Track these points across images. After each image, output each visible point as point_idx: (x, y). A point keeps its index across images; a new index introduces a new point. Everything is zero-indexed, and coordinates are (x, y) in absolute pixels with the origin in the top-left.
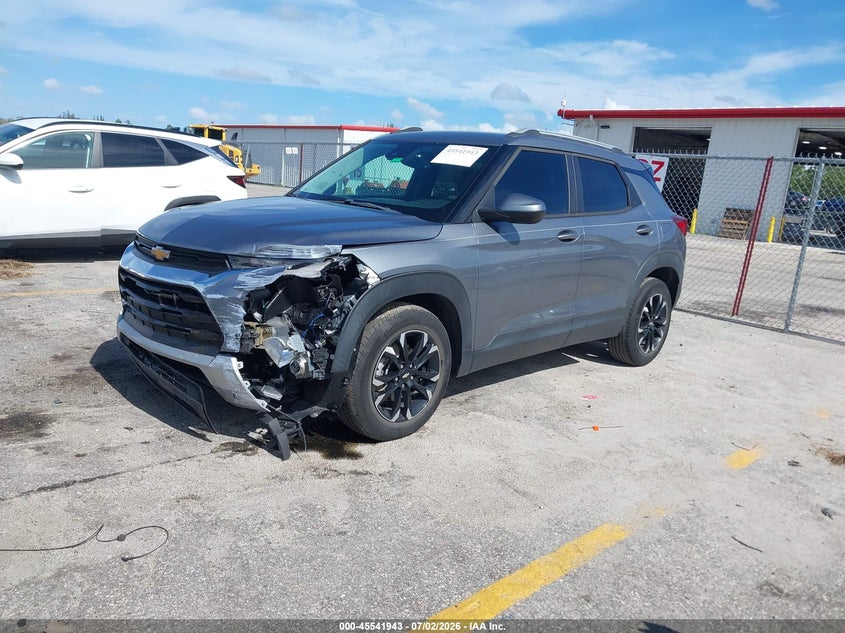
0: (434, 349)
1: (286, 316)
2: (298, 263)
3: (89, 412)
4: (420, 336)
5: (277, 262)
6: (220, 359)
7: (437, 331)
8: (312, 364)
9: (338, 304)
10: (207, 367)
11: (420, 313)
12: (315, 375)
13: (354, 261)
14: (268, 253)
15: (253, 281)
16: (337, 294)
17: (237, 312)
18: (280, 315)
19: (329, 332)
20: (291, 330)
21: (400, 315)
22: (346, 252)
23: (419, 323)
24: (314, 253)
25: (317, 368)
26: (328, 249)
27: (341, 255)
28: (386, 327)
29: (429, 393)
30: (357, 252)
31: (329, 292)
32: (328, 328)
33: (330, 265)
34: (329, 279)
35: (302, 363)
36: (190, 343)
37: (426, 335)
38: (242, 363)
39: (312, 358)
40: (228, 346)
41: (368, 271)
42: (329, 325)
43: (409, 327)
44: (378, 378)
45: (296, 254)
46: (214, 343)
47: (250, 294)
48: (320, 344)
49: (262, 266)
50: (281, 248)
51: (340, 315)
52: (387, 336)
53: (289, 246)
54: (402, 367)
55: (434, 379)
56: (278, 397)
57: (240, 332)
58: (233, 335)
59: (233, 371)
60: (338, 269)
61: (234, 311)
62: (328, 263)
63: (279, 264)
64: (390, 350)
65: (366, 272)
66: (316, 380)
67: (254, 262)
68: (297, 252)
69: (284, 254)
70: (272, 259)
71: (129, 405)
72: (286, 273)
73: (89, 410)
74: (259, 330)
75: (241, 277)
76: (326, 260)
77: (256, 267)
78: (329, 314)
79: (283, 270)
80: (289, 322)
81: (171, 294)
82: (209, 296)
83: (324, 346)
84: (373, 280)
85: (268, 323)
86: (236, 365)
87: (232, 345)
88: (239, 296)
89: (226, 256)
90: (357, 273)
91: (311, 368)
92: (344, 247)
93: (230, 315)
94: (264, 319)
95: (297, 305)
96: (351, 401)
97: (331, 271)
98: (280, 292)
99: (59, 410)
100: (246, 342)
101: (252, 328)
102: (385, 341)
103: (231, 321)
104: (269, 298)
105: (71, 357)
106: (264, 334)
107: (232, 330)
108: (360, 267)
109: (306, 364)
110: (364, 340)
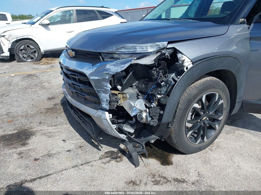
0: (221, 102)
1: (135, 87)
2: (140, 55)
3: (51, 129)
4: (214, 95)
5: (128, 56)
6: (100, 113)
7: (224, 92)
8: (150, 116)
9: (164, 79)
10: (94, 116)
11: (215, 81)
12: (152, 124)
13: (175, 52)
14: (123, 50)
15: (114, 68)
16: (165, 73)
17: (107, 87)
18: (132, 86)
19: (159, 96)
20: (138, 95)
21: (203, 84)
22: (170, 46)
23: (214, 88)
24: (150, 48)
25: (152, 119)
26: (158, 45)
27: (167, 49)
28: (195, 92)
29: (217, 126)
30: (177, 46)
31: (159, 72)
32: (158, 94)
33: (160, 56)
34: (159, 64)
35: (144, 115)
36: (86, 102)
37: (217, 94)
38: (111, 115)
39: (149, 113)
40: (103, 106)
41: (184, 58)
42: (159, 92)
43: (208, 91)
44: (189, 122)
45: (139, 50)
46: (97, 103)
47: (113, 76)
48: (154, 104)
49: (119, 59)
50: (130, 47)
51: (166, 86)
52: (195, 98)
53: (135, 45)
54: (202, 113)
55: (220, 119)
56: (132, 131)
57: (108, 98)
58: (105, 100)
59: (106, 120)
60: (165, 58)
61: (105, 86)
62: (159, 54)
63: (128, 57)
64: (197, 106)
65: (183, 59)
66: (152, 126)
67: (116, 56)
68: (140, 48)
69: (132, 50)
70: (125, 54)
71: (69, 125)
72: (133, 62)
73: (51, 128)
74: (120, 96)
75: (108, 66)
76: (157, 52)
77: (117, 59)
78: (159, 86)
79: (131, 61)
80: (137, 90)
81: (75, 75)
82: (91, 78)
83: (157, 106)
84: (188, 64)
85: (125, 91)
86: (108, 116)
87: (105, 105)
88: (107, 78)
89: (100, 54)
90: (177, 60)
91: (149, 119)
92: (169, 43)
93: (103, 88)
94: (123, 89)
95: (141, 80)
96: (173, 136)
97: (161, 60)
98: (131, 73)
99: (39, 128)
100: (113, 103)
101: (116, 95)
102: (194, 100)
103: (103, 92)
104: (125, 77)
105: (55, 98)
106: (123, 98)
107: (105, 97)
108: (179, 55)
109: (146, 116)
110: (181, 101)
